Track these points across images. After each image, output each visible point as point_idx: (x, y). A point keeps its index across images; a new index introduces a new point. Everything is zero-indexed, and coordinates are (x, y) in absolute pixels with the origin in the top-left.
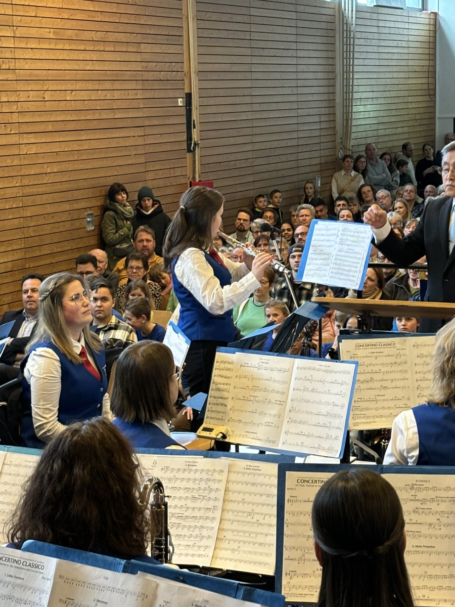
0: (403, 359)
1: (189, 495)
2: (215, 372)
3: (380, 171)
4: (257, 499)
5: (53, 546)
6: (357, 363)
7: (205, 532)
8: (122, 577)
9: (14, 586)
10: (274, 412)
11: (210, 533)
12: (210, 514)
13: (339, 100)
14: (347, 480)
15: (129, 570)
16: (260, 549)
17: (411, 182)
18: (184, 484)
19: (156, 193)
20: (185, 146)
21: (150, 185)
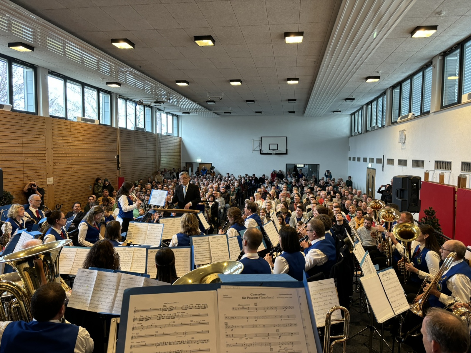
0: (174, 223)
1: (124, 256)
2: (129, 227)
3: (168, 175)
4: (141, 256)
5: (97, 268)
6: (164, 224)
7: (128, 265)
8: (113, 273)
9: (87, 277)
10: (144, 236)
11: (129, 265)
12: (129, 261)
13: (157, 157)
14: (163, 250)
15: (115, 272)
16: (142, 268)
17: (175, 178)
18: (123, 254)
19: (109, 180)
20: (117, 168)
21: (107, 178)
